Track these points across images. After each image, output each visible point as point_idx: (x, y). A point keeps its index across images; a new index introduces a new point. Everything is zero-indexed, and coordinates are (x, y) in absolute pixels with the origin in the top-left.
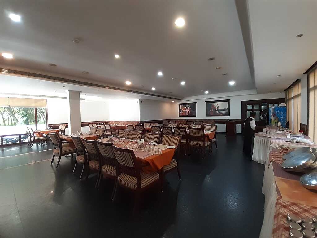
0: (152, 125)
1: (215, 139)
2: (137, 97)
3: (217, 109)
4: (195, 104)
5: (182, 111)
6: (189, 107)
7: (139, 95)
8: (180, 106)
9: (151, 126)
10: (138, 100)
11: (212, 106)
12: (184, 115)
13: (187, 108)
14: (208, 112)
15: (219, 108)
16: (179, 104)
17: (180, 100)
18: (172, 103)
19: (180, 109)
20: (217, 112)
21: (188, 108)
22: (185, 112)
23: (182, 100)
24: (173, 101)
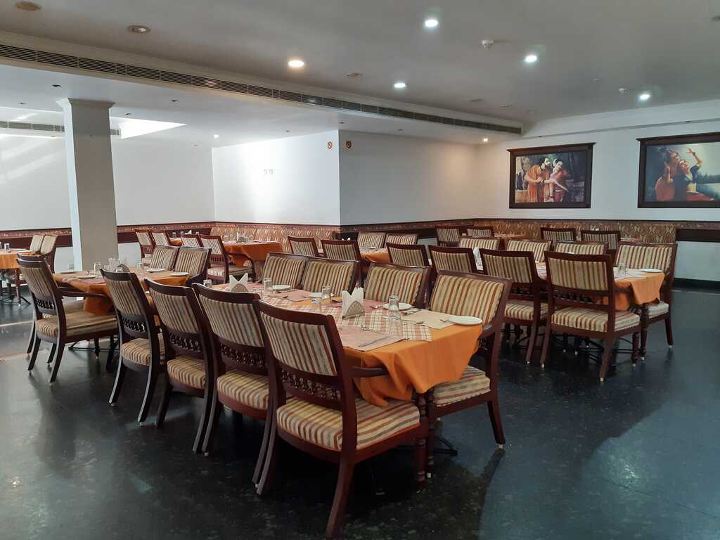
0: (390, 239)
1: (663, 307)
2: (329, 124)
3: (690, 176)
4: (585, 151)
5: (527, 183)
6: (557, 166)
7: (335, 113)
8: (518, 160)
9: (389, 245)
10: (334, 135)
11: (669, 160)
12: (534, 200)
13: (550, 168)
14: (649, 188)
15: (703, 171)
16: (514, 154)
17: (517, 131)
18: (478, 147)
19: (517, 172)
20: (693, 188)
21: (555, 170)
22: (540, 187)
23: (525, 132)
24: (486, 140)
